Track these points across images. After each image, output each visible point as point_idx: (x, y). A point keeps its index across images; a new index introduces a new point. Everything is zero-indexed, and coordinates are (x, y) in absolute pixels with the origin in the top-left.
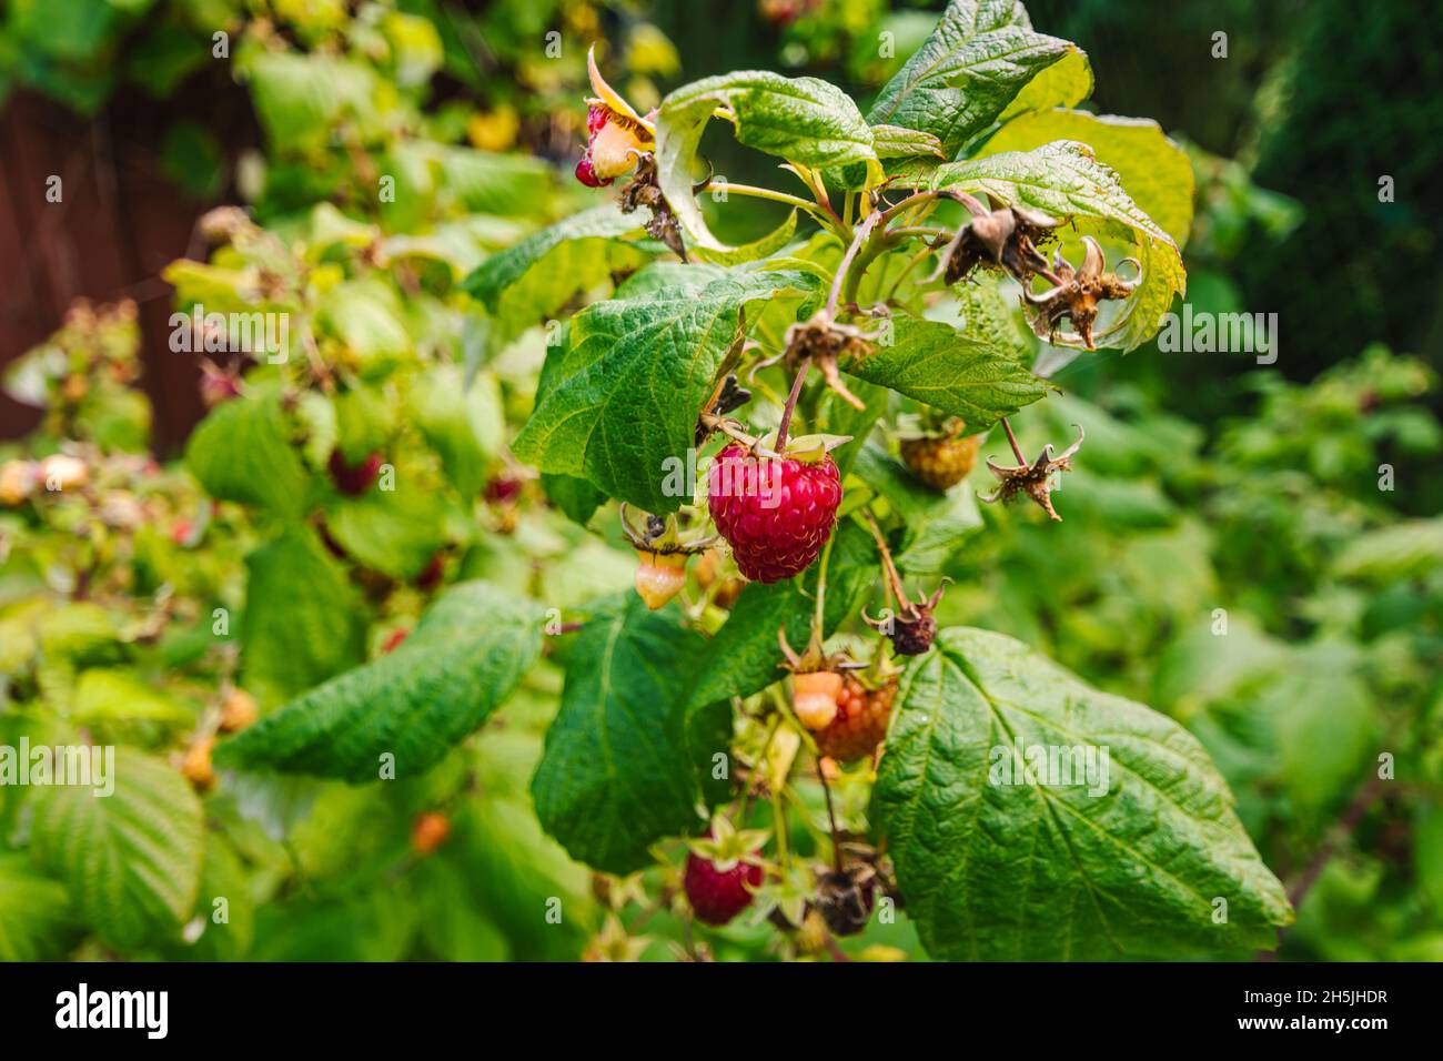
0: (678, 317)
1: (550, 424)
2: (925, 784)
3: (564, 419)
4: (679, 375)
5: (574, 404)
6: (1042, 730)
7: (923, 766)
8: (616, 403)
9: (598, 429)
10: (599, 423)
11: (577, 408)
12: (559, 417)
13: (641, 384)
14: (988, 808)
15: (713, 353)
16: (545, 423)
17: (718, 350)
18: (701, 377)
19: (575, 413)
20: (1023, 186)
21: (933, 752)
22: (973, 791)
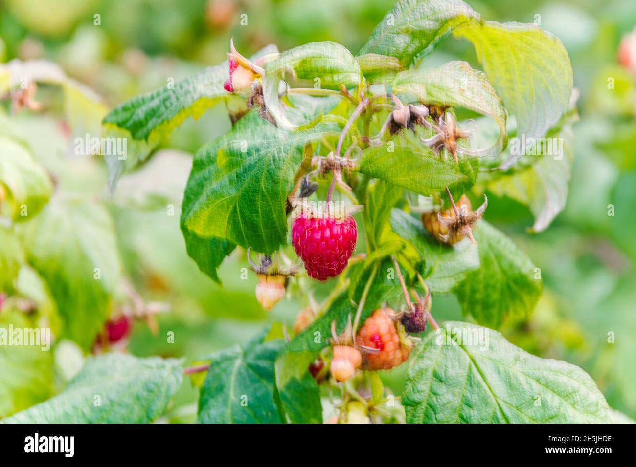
0: (274, 149)
1: (208, 207)
2: (429, 395)
3: (216, 204)
4: (276, 177)
5: (222, 196)
6: (498, 367)
7: (428, 385)
8: (245, 193)
9: (235, 207)
10: (235, 204)
11: (223, 197)
12: (213, 203)
13: (257, 183)
14: (465, 407)
15: (292, 166)
16: (205, 206)
17: (295, 165)
18: (287, 179)
19: (222, 199)
20: (429, 87)
21: (434, 378)
22: (456, 398)
